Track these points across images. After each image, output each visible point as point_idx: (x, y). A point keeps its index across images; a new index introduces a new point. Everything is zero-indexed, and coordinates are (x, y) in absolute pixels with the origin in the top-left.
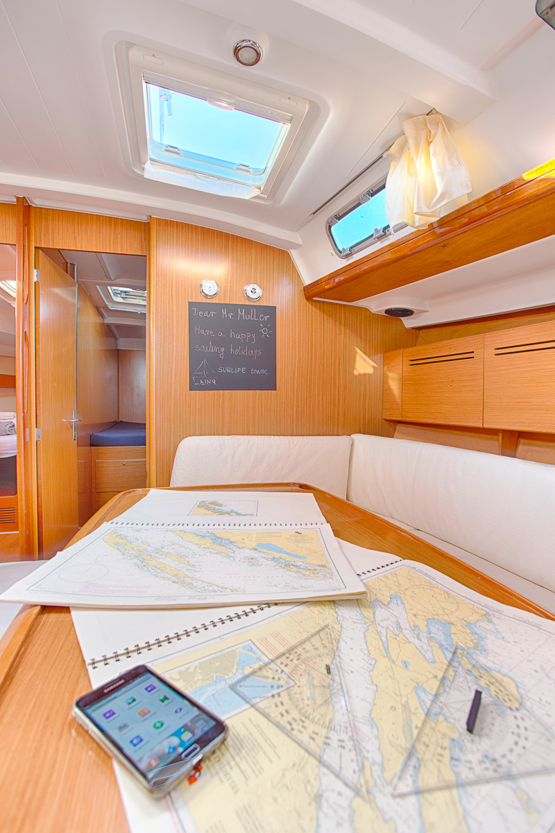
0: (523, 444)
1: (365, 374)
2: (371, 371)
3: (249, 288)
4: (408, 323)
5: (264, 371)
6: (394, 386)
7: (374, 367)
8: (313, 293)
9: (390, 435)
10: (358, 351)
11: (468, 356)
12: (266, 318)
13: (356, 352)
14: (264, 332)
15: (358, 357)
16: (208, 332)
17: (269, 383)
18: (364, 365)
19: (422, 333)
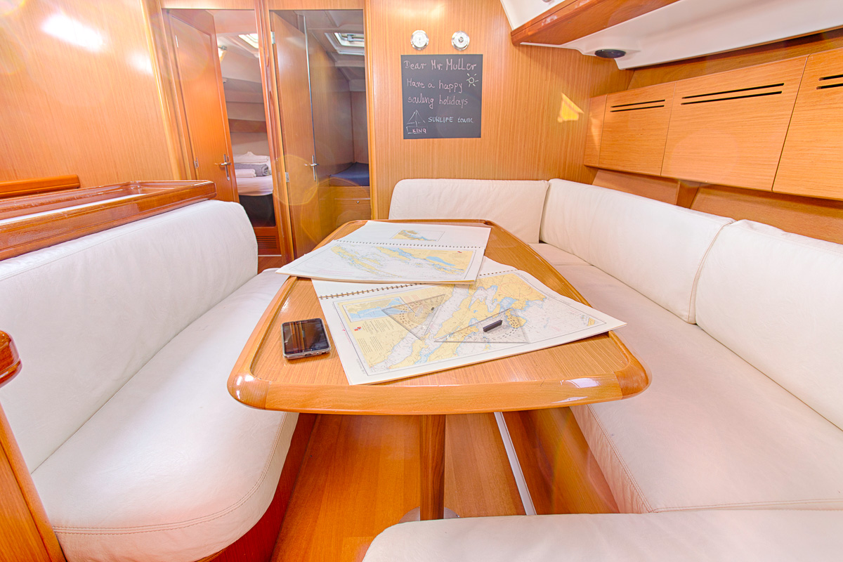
0: (703, 193)
1: (569, 122)
2: (576, 118)
3: (457, 36)
4: (622, 64)
5: (469, 120)
6: (595, 132)
7: (580, 114)
8: (519, 38)
9: (589, 182)
10: (564, 96)
11: (658, 104)
12: (473, 67)
13: (562, 99)
14: (471, 82)
15: (563, 104)
16: (419, 83)
17: (474, 131)
18: (569, 111)
19: (636, 74)
